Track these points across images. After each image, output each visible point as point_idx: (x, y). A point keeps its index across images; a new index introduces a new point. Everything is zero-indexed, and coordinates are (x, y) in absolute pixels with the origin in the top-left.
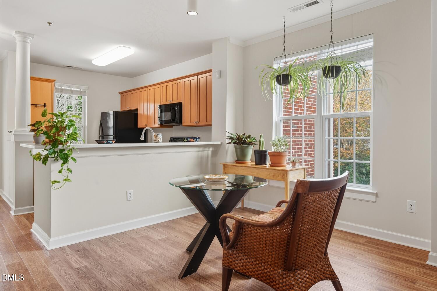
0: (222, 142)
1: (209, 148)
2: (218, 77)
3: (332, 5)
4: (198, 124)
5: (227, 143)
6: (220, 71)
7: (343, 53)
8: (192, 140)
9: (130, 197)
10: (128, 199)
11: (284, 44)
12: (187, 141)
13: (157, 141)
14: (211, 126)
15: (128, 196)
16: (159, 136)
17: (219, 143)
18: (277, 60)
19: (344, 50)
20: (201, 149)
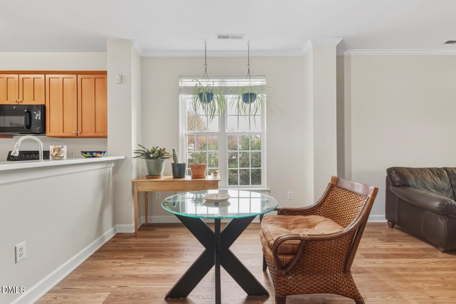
0: (126, 157)
1: (111, 165)
2: (119, 81)
3: (249, 44)
4: (79, 135)
5: (133, 158)
6: (121, 76)
7: (239, 85)
8: (99, 155)
9: (21, 255)
10: (19, 259)
11: (206, 65)
12: (91, 156)
13: (60, 157)
14: (107, 138)
15: (18, 253)
16: (63, 149)
17: (124, 157)
18: (182, 78)
19: (240, 83)
20: (104, 166)
